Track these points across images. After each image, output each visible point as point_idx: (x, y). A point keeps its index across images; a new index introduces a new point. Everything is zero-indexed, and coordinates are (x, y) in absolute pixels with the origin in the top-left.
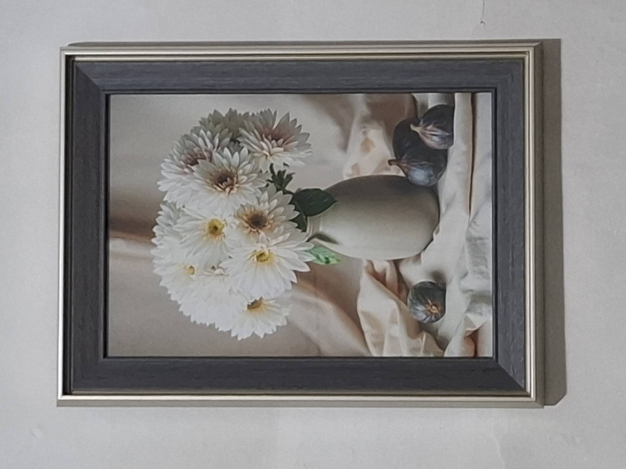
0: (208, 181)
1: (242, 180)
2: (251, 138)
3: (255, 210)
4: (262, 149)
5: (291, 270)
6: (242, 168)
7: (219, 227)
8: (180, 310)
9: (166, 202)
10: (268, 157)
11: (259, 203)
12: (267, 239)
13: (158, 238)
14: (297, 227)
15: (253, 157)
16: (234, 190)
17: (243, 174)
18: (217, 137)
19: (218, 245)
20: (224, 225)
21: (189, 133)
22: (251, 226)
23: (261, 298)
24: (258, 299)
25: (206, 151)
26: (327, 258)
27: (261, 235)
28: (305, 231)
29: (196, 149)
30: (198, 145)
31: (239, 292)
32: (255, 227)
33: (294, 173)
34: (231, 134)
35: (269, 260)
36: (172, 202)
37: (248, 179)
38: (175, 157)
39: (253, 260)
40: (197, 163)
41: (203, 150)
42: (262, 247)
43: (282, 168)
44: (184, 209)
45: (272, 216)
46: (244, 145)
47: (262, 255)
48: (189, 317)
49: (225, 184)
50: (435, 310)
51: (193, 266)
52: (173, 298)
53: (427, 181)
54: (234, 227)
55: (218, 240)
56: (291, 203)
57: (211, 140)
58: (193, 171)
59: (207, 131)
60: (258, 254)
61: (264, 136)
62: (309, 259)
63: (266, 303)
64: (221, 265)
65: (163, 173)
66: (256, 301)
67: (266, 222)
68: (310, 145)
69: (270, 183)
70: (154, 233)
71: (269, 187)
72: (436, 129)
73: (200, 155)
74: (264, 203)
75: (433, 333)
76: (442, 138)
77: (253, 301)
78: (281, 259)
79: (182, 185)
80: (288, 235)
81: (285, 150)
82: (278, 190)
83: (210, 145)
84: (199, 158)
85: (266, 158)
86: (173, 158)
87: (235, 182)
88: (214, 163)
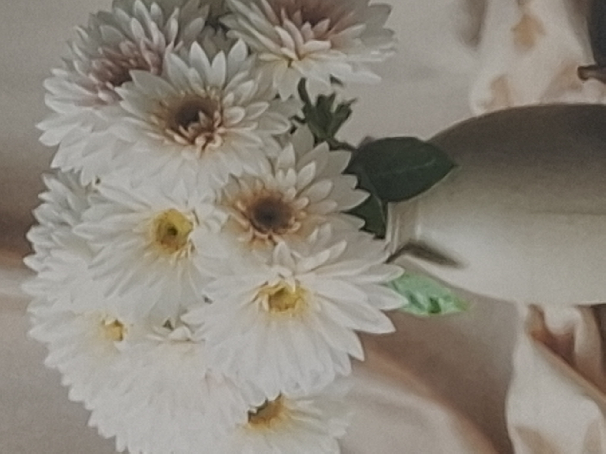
0: (154, 119)
1: (232, 118)
2: (254, 17)
3: (264, 188)
4: (281, 43)
5: (348, 328)
6: (232, 89)
7: (181, 228)
8: (92, 423)
9: (58, 169)
10: (294, 64)
11: (274, 172)
12: (292, 256)
13: (40, 254)
14: (364, 229)
15: (258, 64)
16: (214, 143)
17: (235, 104)
18: (174, 17)
19: (179, 272)
20: (191, 224)
21: (108, 9)
22: (255, 227)
23: (280, 396)
24: (272, 398)
25: (149, 48)
26: (434, 302)
27: (278, 248)
28: (382, 237)
29: (125, 46)
30: (129, 37)
31: (227, 380)
32: (265, 229)
33: (353, 101)
34: (206, 9)
35: (297, 306)
36: (72, 170)
37: (247, 114)
38: (76, 64)
39: (261, 304)
40: (129, 79)
41: (142, 46)
42: (281, 276)
43: (328, 90)
44: (99, 187)
45: (304, 201)
46: (236, 34)
47: (281, 293)
48: (113, 440)
49: (193, 128)
51: (121, 320)
52: (74, 396)
54: (216, 227)
55: (178, 258)
56: (347, 171)
57: (161, 23)
58: (118, 98)
59: (151, 3)
60: (273, 292)
61: (283, 12)
62: (391, 306)
63: (292, 408)
64: (184, 318)
65: (49, 102)
66: (267, 403)
67: (289, 216)
68: (392, 32)
69: (297, 124)
70: (30, 244)
71: (296, 133)
73: (136, 59)
74: (285, 172)
77: (261, 403)
78: (326, 304)
79: (93, 130)
80: (342, 246)
81: (333, 46)
82: (317, 141)
83: (157, 35)
84: (133, 68)
85: (289, 66)
86: (71, 68)
87: (217, 124)
88: (167, 79)
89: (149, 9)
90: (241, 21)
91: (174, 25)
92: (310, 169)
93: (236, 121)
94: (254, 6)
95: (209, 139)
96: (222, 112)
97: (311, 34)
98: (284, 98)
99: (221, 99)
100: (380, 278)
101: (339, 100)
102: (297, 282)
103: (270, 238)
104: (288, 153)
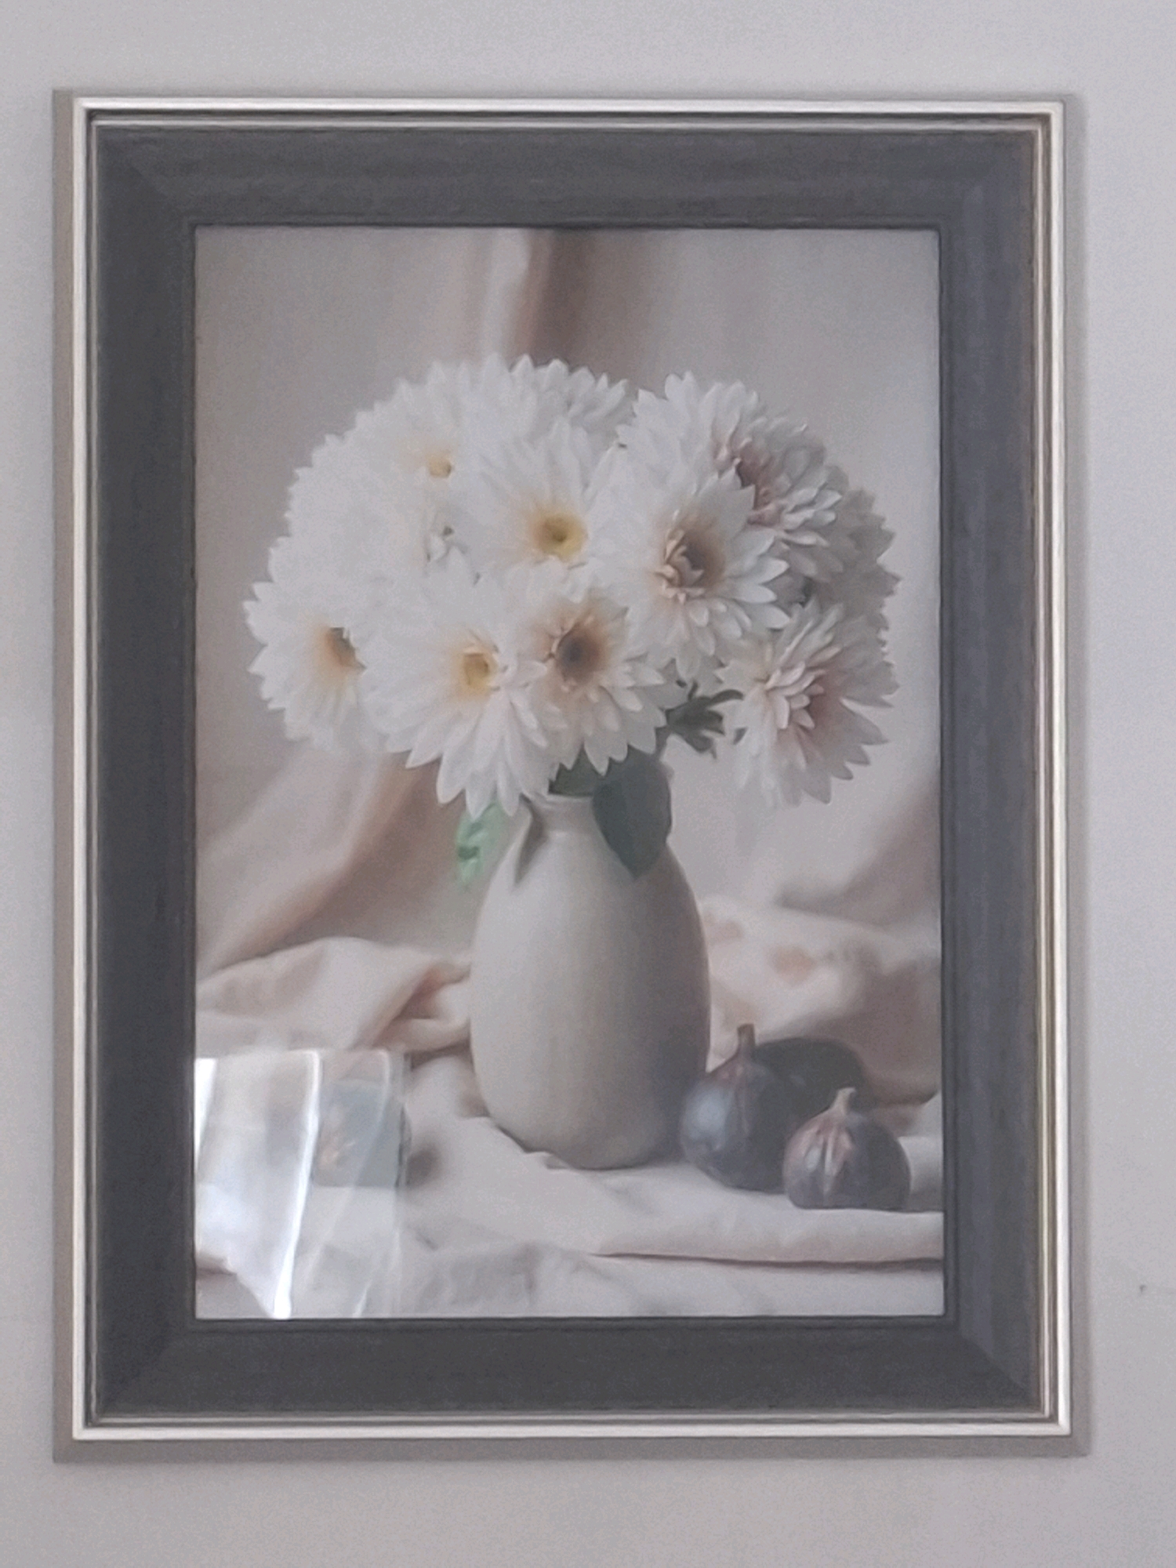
0: (694, 515)
1: (696, 612)
2: (818, 633)
3: (612, 649)
4: (787, 668)
5: (441, 749)
6: (730, 612)
7: (563, 548)
8: (328, 438)
9: (635, 397)
10: (760, 685)
11: (629, 660)
12: (529, 682)
13: (534, 375)
14: (562, 767)
15: (760, 643)
16: (667, 589)
17: (713, 614)
18: (817, 540)
19: (510, 545)
20: (568, 560)
22: (565, 638)
24: (359, 656)
26: (473, 852)
27: (538, 664)
28: (553, 789)
29: (783, 481)
30: (796, 484)
31: (380, 603)
32: (563, 649)
33: (715, 758)
34: (827, 580)
35: (469, 688)
36: (634, 415)
37: (700, 628)
38: (760, 421)
39: (472, 645)
40: (744, 485)
41: (783, 502)
42: (505, 669)
43: (730, 725)
44: (614, 448)
46: (797, 615)
47: (485, 669)
48: (307, 463)
49: (684, 563)
51: (452, 474)
52: (361, 417)
53: (693, 1135)
54: (564, 590)
55: (526, 545)
56: (631, 750)
57: (812, 524)
58: (721, 472)
59: (836, 512)
64: (455, 551)
65: (715, 388)
66: (353, 651)
67: (577, 679)
68: (795, 804)
70: (547, 363)
71: (677, 687)
72: (840, 1159)
73: (766, 494)
74: (630, 674)
76: (816, 1176)
77: (353, 642)
78: (471, 725)
79: (681, 441)
80: (542, 742)
83: (795, 519)
85: (758, 680)
86: (755, 415)
88: (744, 529)
89: (831, 508)
91: (808, 539)
92: (633, 704)
93: (692, 616)
94: (829, 638)
95: (670, 581)
96: (702, 597)
97: (797, 705)
98: (720, 673)
101: (717, 739)
102: (497, 689)
103: (551, 656)
104: (653, 678)
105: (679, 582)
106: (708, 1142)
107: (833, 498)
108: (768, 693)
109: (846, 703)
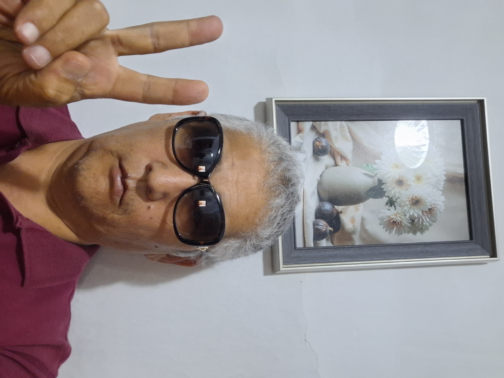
0: (423, 202)
2: (406, 222)
3: (401, 188)
4: (400, 217)
5: (383, 161)
6: (408, 208)
9: (441, 191)
11: (399, 191)
12: (395, 175)
13: (443, 174)
14: (382, 180)
15: (404, 213)
17: (408, 205)
18: (421, 222)
20: (415, 181)
21: (433, 223)
22: (403, 180)
25: (425, 215)
26: (368, 166)
27: (398, 176)
28: (378, 179)
29: (430, 216)
30: (429, 218)
32: (401, 180)
33: (385, 206)
34: (414, 224)
36: (438, 191)
38: (439, 212)
40: (429, 209)
41: (427, 216)
42: (397, 171)
43: (390, 208)
44: (433, 188)
46: (408, 219)
47: (397, 168)
49: (415, 200)
50: (317, 143)
53: (324, 204)
54: (410, 180)
56: (386, 192)
57: (423, 221)
58: (430, 205)
61: (400, 223)
62: (376, 165)
65: (443, 204)
67: (396, 183)
68: (379, 220)
69: (395, 201)
70: (445, 176)
71: (396, 199)
72: (321, 229)
74: (397, 191)
75: (318, 133)
76: (318, 225)
78: (388, 166)
79: (435, 199)
80: (386, 177)
81: (390, 216)
82: (392, 197)
83: (424, 218)
84: (428, 212)
85: (398, 213)
87: (411, 201)
88: (421, 209)
89: (426, 223)
90: (408, 221)
91: (421, 220)
92: (393, 192)
93: (407, 201)
95: (412, 198)
96: (410, 203)
97: (394, 219)
98: (399, 206)
99: (410, 206)
100: (378, 171)
101: (388, 206)
102: (394, 170)
103: (399, 178)
104: (397, 195)
105: (412, 199)
106: (323, 206)
107: (428, 224)
108: (396, 214)
109: (395, 227)
